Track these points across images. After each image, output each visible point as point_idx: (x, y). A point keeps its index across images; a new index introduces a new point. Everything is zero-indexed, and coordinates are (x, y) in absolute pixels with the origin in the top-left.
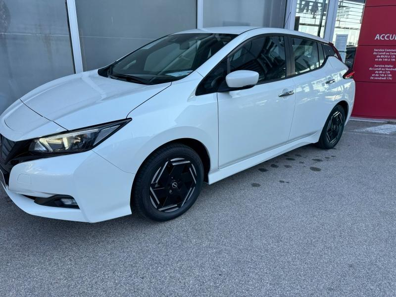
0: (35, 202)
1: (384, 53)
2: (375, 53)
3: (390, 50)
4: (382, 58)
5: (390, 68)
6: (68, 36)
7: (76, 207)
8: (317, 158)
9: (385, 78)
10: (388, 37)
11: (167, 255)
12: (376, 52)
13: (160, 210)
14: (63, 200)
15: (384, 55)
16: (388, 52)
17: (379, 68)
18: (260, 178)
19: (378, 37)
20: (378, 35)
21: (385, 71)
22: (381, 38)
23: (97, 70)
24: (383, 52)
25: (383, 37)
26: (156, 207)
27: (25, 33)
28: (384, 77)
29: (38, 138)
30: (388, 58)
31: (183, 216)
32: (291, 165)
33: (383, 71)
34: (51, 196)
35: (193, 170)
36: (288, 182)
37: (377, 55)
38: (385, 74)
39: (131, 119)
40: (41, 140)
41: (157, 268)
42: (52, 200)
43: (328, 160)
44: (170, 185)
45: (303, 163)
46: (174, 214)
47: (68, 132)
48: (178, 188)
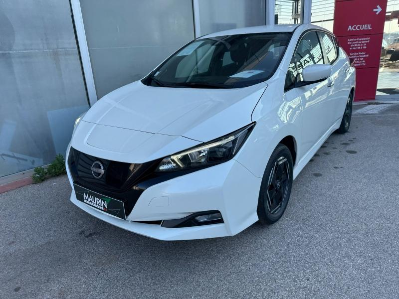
1: (357, 42)
2: (349, 43)
3: (361, 39)
4: (356, 47)
5: (363, 55)
6: (77, 49)
7: (221, 221)
8: (343, 142)
9: (359, 65)
10: (359, 28)
12: (350, 42)
13: (272, 212)
15: (357, 44)
16: (360, 41)
17: (354, 55)
19: (350, 28)
20: (350, 26)
21: (359, 58)
22: (353, 29)
23: (140, 81)
24: (355, 41)
25: (355, 28)
26: (270, 210)
28: (358, 63)
29: (169, 156)
30: (360, 46)
33: (357, 58)
34: (189, 215)
35: (288, 168)
36: (341, 168)
37: (351, 44)
38: (359, 61)
39: (255, 122)
40: (173, 157)
41: (310, 267)
42: (189, 219)
43: (353, 143)
44: (276, 185)
45: (336, 148)
46: (279, 214)
47: (204, 144)
48: (280, 187)
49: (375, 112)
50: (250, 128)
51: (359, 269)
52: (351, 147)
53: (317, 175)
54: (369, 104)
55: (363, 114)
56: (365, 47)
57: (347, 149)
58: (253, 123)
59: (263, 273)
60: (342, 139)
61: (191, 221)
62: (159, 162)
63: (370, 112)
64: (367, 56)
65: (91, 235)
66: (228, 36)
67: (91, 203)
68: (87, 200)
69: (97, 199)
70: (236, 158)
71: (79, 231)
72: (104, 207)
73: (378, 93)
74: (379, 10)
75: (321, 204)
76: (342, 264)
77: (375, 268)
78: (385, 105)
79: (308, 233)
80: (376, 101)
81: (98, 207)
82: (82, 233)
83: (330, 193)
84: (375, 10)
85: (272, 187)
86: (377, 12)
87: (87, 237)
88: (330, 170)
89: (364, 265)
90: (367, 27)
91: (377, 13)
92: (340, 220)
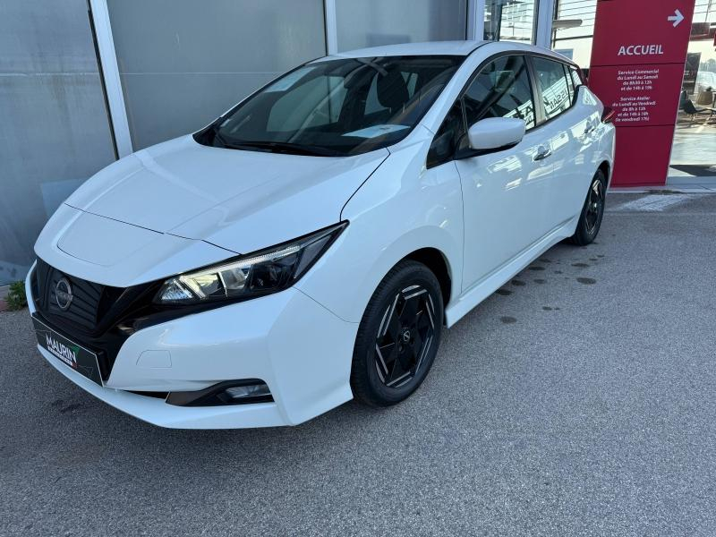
0: (166, 402)
1: (635, 78)
2: (619, 78)
3: (642, 72)
4: (632, 86)
5: (645, 101)
6: (98, 74)
7: (270, 399)
8: (577, 262)
9: (638, 119)
10: (639, 50)
11: (436, 465)
12: (622, 76)
13: (388, 385)
14: (230, 390)
15: (635, 80)
16: (641, 75)
17: (627, 102)
18: (507, 307)
19: (622, 51)
20: (623, 48)
21: (638, 106)
22: (629, 53)
23: (191, 136)
24: (632, 75)
25: (631, 50)
26: (383, 381)
27: (13, 72)
28: (636, 117)
29: (177, 276)
30: (641, 85)
31: (419, 391)
32: (543, 278)
33: (634, 107)
34: (208, 385)
35: (430, 305)
36: (557, 309)
37: (624, 81)
38: (637, 112)
39: (347, 222)
40: (182, 279)
41: (432, 490)
43: (596, 264)
44: (401, 337)
45: (560, 272)
46: (407, 388)
47: (240, 257)
48: (412, 340)
49: (658, 208)
50: (334, 232)
51: (517, 499)
52: (584, 273)
53: (507, 320)
54: (652, 192)
55: (634, 212)
56: (650, 87)
57: (581, 276)
58: (341, 223)
59: (344, 495)
60: (577, 256)
62: (159, 285)
63: (648, 208)
64: (654, 103)
65: (71, 408)
66: (376, 58)
67: (54, 352)
68: (51, 346)
69: (63, 346)
70: (299, 285)
72: (73, 361)
73: (672, 173)
74: (678, 18)
75: (495, 374)
76: (491, 489)
77: (547, 500)
78: (680, 196)
80: (666, 188)
81: (65, 360)
83: (517, 355)
84: (670, 18)
85: (387, 339)
86: (674, 21)
88: (534, 311)
89: (530, 494)
90: (655, 50)
91: (675, 25)
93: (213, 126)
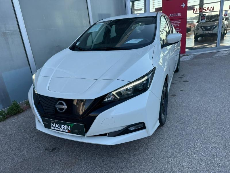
0: (108, 136)
1: (175, 23)
3: (176, 21)
4: (174, 25)
5: (178, 30)
7: (145, 128)
8: (179, 77)
10: (175, 15)
14: (130, 128)
16: (176, 22)
20: (171, 14)
23: (68, 48)
24: (174, 22)
25: (173, 15)
29: (111, 92)
30: (176, 25)
32: (174, 82)
35: (166, 93)
36: (184, 90)
41: (192, 146)
42: (125, 130)
43: (185, 76)
45: (177, 80)
47: (131, 83)
48: (164, 104)
52: (185, 79)
54: (184, 56)
56: (179, 26)
57: (183, 80)
58: (154, 68)
61: (126, 131)
62: (104, 96)
63: (186, 60)
64: (180, 30)
65: (53, 150)
67: (57, 129)
68: (54, 127)
69: (63, 125)
70: (150, 89)
71: (44, 148)
72: (68, 130)
73: (186, 50)
74: (184, 5)
75: (183, 111)
76: (208, 142)
77: (224, 141)
78: (191, 56)
79: (183, 128)
80: (185, 54)
81: (63, 130)
82: (47, 149)
83: (184, 105)
84: (182, 5)
85: (162, 105)
86: (183, 6)
87: (52, 151)
88: (179, 92)
89: (219, 140)
90: (179, 15)
91: (183, 7)
92: (196, 118)
93: (73, 45)
